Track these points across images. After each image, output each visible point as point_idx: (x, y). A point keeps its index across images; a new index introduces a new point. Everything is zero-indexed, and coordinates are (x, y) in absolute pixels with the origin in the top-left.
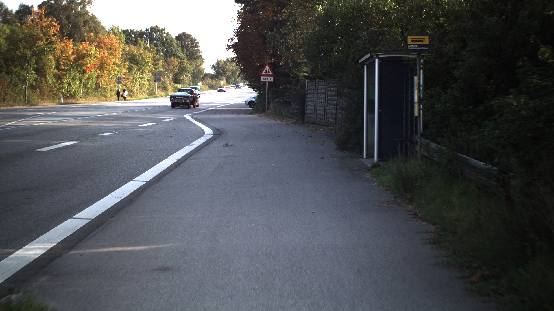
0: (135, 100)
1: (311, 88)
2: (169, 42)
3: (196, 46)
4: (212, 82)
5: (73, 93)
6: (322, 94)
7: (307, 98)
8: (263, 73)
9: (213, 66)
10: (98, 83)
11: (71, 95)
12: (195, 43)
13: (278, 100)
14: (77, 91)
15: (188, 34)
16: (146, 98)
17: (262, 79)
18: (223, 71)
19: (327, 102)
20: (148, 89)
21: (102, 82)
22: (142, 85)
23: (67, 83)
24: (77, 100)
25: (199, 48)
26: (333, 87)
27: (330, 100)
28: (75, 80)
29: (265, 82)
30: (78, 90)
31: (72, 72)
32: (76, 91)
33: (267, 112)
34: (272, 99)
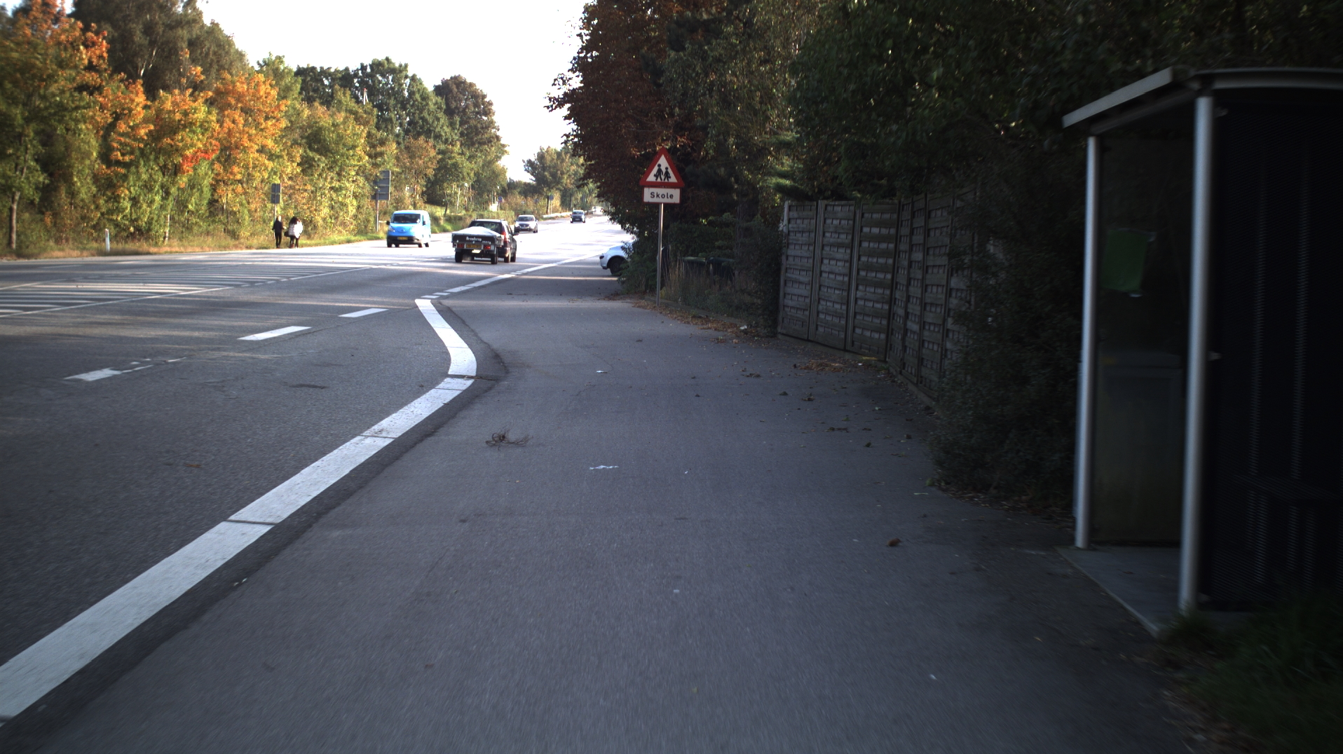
0: (316, 245)
1: (801, 226)
2: (417, 100)
3: (486, 112)
4: (526, 203)
5: (144, 225)
6: (840, 245)
7: (787, 257)
8: (651, 178)
9: (530, 163)
10: (217, 201)
11: (138, 229)
12: (483, 104)
13: (692, 258)
14: (157, 221)
15: (465, 82)
16: (349, 241)
17: (648, 195)
18: (554, 175)
19: (858, 273)
20: (355, 217)
21: (227, 196)
22: (337, 208)
23: (131, 199)
24: (156, 243)
25: (495, 118)
26: (880, 224)
27: (869, 268)
28: (150, 190)
29: (657, 205)
30: (159, 217)
31: (142, 170)
32: (152, 219)
33: (661, 292)
34: (675, 256)
